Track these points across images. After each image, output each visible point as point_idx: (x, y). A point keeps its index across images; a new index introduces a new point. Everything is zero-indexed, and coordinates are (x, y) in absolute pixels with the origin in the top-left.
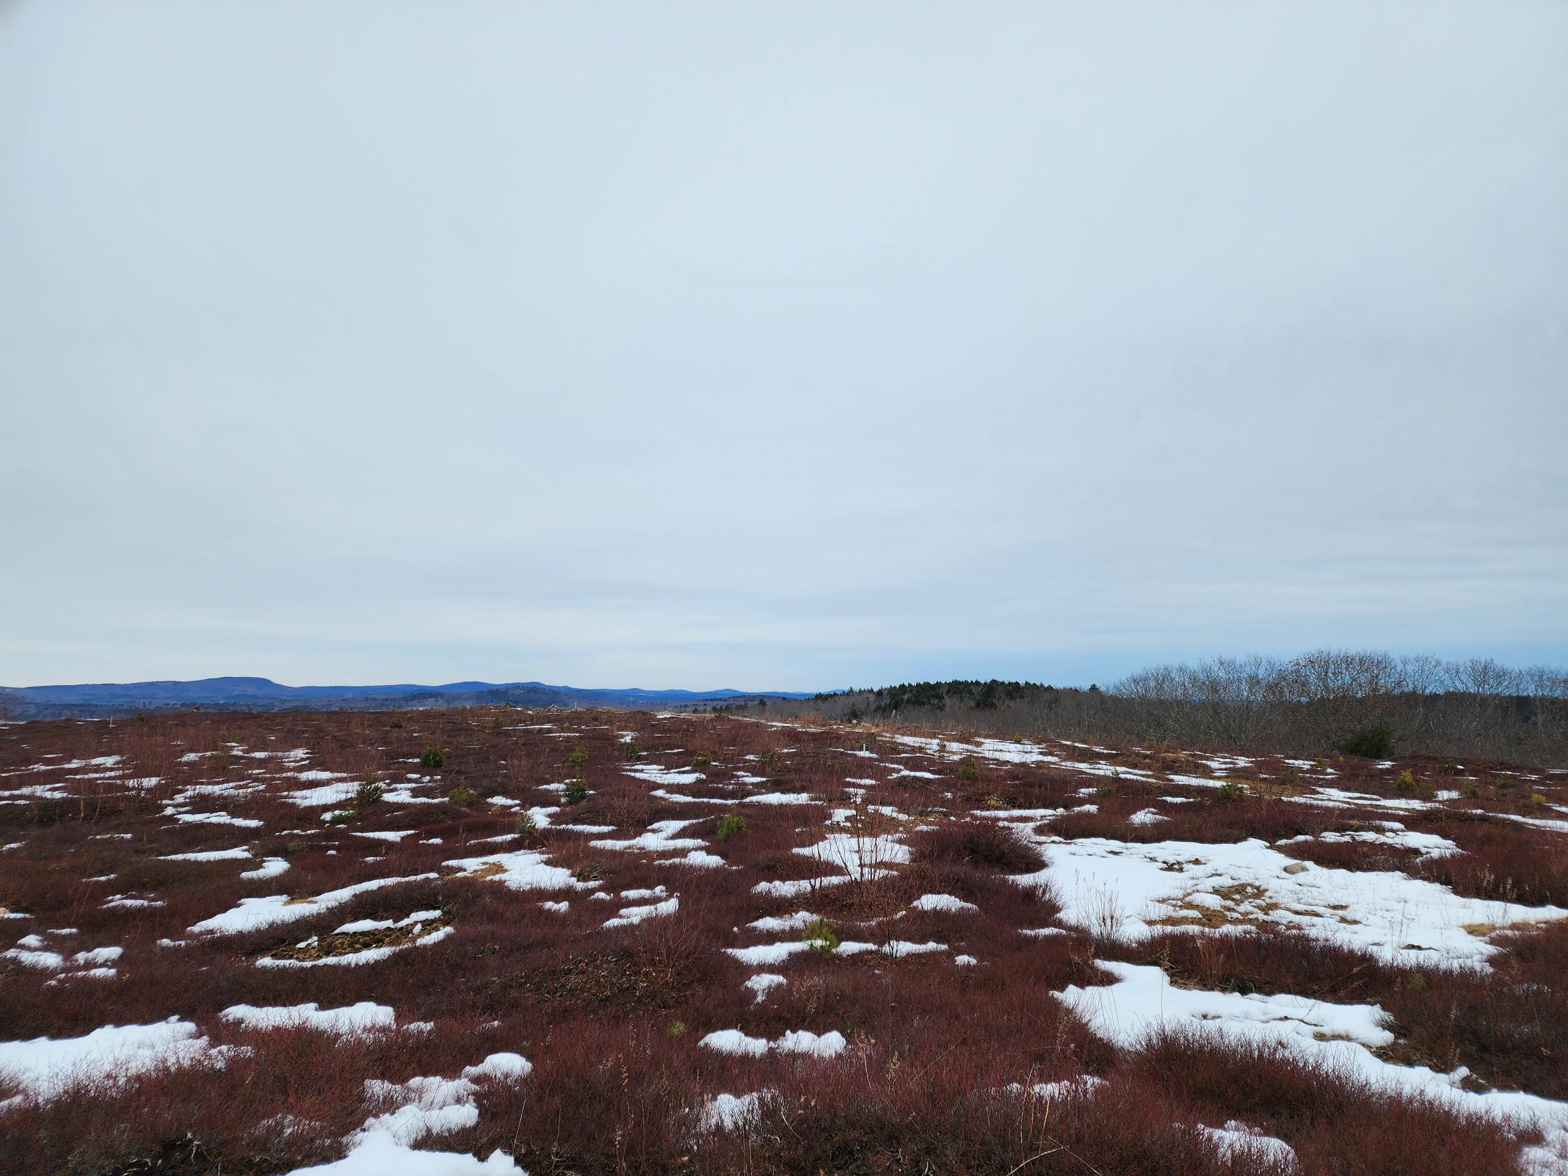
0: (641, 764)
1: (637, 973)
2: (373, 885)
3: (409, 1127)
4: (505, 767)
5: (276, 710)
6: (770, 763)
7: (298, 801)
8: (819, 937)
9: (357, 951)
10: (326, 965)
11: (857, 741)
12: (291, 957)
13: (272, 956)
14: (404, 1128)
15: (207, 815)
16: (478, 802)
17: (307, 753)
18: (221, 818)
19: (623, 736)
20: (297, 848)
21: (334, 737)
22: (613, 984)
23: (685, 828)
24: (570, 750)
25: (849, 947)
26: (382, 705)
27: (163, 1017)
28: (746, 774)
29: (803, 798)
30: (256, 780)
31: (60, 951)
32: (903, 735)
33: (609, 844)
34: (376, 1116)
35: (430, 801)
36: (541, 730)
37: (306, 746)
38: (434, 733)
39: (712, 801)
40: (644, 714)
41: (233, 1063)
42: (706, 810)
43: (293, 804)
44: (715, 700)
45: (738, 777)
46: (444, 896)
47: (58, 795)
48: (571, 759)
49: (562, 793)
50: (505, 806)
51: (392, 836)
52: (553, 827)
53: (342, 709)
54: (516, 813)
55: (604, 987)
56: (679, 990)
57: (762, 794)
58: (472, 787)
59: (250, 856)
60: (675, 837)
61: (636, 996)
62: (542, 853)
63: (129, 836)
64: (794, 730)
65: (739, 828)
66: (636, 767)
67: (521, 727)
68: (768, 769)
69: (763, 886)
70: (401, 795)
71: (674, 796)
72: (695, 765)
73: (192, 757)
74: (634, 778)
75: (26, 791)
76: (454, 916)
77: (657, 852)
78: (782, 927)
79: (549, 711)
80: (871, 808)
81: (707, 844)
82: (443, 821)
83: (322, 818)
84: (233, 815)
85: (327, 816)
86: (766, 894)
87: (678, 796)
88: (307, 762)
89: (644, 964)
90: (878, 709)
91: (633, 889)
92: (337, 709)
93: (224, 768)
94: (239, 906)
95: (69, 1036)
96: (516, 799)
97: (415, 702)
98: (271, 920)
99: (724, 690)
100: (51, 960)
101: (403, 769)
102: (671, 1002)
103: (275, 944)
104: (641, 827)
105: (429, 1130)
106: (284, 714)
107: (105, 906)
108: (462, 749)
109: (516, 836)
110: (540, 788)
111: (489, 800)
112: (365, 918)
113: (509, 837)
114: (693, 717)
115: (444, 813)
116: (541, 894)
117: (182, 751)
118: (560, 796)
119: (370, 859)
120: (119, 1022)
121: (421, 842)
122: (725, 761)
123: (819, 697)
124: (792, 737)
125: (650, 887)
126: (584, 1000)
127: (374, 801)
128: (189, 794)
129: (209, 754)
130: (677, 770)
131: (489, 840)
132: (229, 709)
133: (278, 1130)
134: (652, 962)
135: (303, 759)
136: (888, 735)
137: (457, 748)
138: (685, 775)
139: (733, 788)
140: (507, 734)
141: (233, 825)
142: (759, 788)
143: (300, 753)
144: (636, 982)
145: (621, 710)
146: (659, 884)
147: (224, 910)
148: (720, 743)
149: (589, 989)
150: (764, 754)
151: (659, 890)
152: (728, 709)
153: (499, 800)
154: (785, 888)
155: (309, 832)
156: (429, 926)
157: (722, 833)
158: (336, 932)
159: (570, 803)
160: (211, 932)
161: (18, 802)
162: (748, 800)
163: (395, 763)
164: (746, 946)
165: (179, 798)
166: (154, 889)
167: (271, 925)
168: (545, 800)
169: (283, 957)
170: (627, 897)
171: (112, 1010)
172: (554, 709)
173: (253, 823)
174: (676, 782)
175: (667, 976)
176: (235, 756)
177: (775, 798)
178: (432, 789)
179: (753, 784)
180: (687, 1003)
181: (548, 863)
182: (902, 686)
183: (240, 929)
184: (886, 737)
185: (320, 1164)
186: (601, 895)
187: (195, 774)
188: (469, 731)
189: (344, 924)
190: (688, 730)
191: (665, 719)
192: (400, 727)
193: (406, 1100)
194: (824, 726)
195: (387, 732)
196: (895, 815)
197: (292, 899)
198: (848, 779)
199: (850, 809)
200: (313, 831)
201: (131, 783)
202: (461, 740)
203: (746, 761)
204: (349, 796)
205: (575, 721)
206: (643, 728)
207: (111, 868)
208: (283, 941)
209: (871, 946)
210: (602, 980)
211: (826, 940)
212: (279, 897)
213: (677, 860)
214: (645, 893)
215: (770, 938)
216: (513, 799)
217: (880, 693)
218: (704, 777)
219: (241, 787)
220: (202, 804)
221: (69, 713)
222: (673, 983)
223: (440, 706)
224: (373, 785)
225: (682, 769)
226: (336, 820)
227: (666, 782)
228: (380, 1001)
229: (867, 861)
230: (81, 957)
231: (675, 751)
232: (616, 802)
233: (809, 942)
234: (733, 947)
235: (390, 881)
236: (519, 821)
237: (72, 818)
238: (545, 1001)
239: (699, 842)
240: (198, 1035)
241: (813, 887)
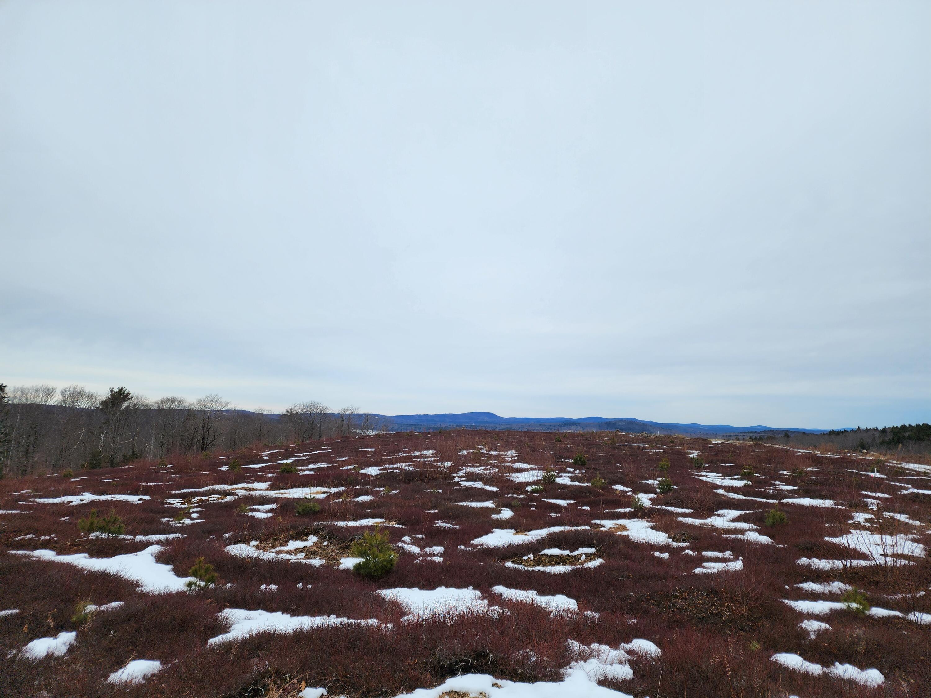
0: (705, 472)
1: (722, 605)
2: (557, 529)
3: (596, 671)
4: (621, 468)
5: (497, 430)
6: (799, 477)
7: (514, 479)
8: (855, 601)
9: (553, 565)
10: (539, 571)
11: (870, 466)
12: (521, 564)
13: (512, 562)
14: (592, 671)
15: (473, 483)
16: (608, 488)
17: (516, 453)
18: (479, 485)
19: (691, 454)
20: (516, 504)
21: (529, 446)
22: (706, 610)
23: (741, 515)
24: (659, 460)
25: (878, 612)
26: (549, 429)
27: (466, 586)
28: (781, 483)
29: (828, 503)
30: (494, 466)
31: (419, 546)
32: (907, 462)
33: (690, 521)
34: (577, 661)
35: (581, 484)
36: (639, 447)
37: (515, 449)
38: (579, 446)
39: (759, 499)
40: (703, 440)
41: (501, 615)
42: (756, 506)
43: (512, 481)
44: (751, 432)
45: (775, 485)
46: (597, 541)
47: (411, 468)
48: (660, 466)
49: (657, 486)
50: (623, 491)
51: (563, 503)
52: (654, 507)
53: (528, 430)
54: (630, 496)
55: (701, 610)
56: (752, 621)
57: (795, 498)
58: (604, 478)
59: (494, 506)
60: (734, 521)
61: (723, 620)
62: (649, 522)
63: (441, 491)
64: (815, 455)
65: (782, 520)
66: (703, 473)
67: (626, 444)
68: (799, 481)
69: (804, 561)
70: (564, 480)
71: (730, 494)
72: (742, 475)
73: (464, 452)
74: (701, 480)
75: (398, 465)
76: (603, 553)
77: (723, 529)
78: (822, 591)
79: (642, 435)
80: (887, 514)
81: (758, 528)
82: (589, 497)
83: (526, 489)
84: (485, 484)
85: (529, 488)
86: (807, 566)
87: (733, 494)
88: (516, 458)
89: (726, 600)
90: (883, 442)
91: (710, 551)
92: (526, 430)
93: (479, 459)
94: (492, 532)
95: (427, 589)
96: (629, 488)
97: (565, 427)
98: (510, 542)
99: (758, 426)
100: (416, 550)
101: (565, 465)
102: (747, 628)
103: (512, 556)
104: (710, 512)
105: (606, 676)
106: (502, 432)
107: (435, 526)
108: (595, 456)
109: (632, 510)
110: (643, 482)
111: (614, 487)
112: (555, 547)
113: (628, 510)
114: (738, 443)
115: (590, 492)
116: (652, 547)
117: (460, 449)
118: (656, 488)
119: (553, 515)
120: (447, 586)
121: (578, 508)
122: (765, 473)
123: (832, 433)
124: (814, 460)
125: (722, 551)
126: (688, 617)
127: (551, 483)
128: (464, 471)
129: (471, 451)
130: (730, 477)
131: (616, 510)
132: (476, 428)
133: (527, 657)
134: (732, 600)
135: (514, 457)
136: (895, 462)
137: (592, 455)
138: (736, 481)
139: (773, 492)
140: (619, 448)
141: (486, 490)
142: (791, 494)
143: (511, 453)
144: (722, 611)
145: (687, 437)
146: (728, 550)
147: (486, 534)
148: (760, 462)
149: (691, 610)
150: (793, 471)
151: (728, 554)
152: (761, 439)
153: (619, 487)
154: (824, 564)
155: (521, 496)
156: (589, 557)
157: (769, 522)
158: (542, 553)
159: (662, 493)
160: (482, 545)
161: (395, 471)
162: (785, 501)
163: (560, 462)
164: (797, 599)
165: (461, 473)
166: (454, 519)
167: (510, 545)
168: (648, 490)
169: (518, 563)
170: (706, 556)
171: (444, 579)
172: (645, 435)
173: (495, 489)
174: (731, 485)
175: (743, 610)
176: (483, 453)
177: (806, 502)
178: (581, 478)
179: (787, 491)
180: (759, 630)
181: (652, 528)
182: (903, 427)
183: (496, 545)
184: (892, 463)
185: (550, 682)
186: (690, 552)
187: (466, 461)
188: (597, 444)
189: (545, 549)
190: (735, 452)
191: (718, 444)
192: (560, 441)
193: (591, 656)
194: (840, 453)
195: (554, 444)
196: (907, 521)
197: (517, 532)
198: (863, 492)
199: (869, 513)
200: (523, 496)
201: (440, 464)
202: (594, 450)
203: (781, 475)
204: (539, 478)
205: (659, 442)
206: (704, 449)
207: (435, 506)
208: (516, 555)
209: (897, 613)
210: (699, 605)
211: (861, 604)
212: (510, 530)
213: (738, 536)
214: (719, 555)
215: (814, 597)
216: (627, 487)
217: (884, 431)
218: (750, 483)
219: (487, 469)
220: (471, 477)
221: (410, 428)
222: (747, 616)
223: (578, 430)
224: (551, 473)
225: (734, 477)
226: (533, 491)
227: (724, 485)
228: (569, 596)
229: (889, 552)
230: (428, 550)
231: (728, 465)
232: (692, 494)
233: (846, 604)
234: (788, 599)
235: (565, 528)
236: (633, 501)
237: (417, 480)
238: (664, 613)
239: (751, 526)
240: (483, 598)
241: (845, 566)
